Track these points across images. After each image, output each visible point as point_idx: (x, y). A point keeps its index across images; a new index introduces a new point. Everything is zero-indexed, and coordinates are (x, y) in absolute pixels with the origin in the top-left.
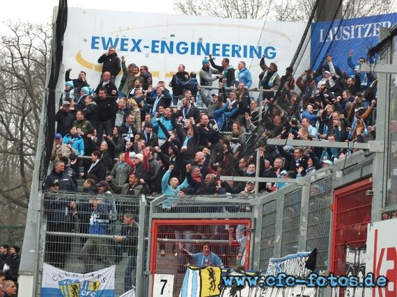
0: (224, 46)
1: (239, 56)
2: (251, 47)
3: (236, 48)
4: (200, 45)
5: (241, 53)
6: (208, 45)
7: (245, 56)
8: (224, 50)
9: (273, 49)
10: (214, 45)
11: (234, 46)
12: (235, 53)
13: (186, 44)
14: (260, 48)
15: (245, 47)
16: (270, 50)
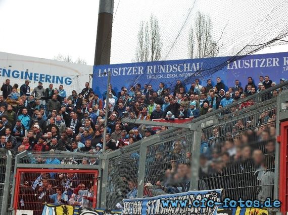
0: (41, 75)
1: (50, 82)
2: (57, 77)
3: (48, 77)
4: (27, 73)
5: (51, 80)
6: (31, 74)
7: (53, 82)
8: (41, 78)
9: (70, 79)
10: (35, 74)
11: (47, 76)
12: (47, 80)
13: (18, 72)
14: (62, 78)
15: (54, 77)
16: (68, 80)
